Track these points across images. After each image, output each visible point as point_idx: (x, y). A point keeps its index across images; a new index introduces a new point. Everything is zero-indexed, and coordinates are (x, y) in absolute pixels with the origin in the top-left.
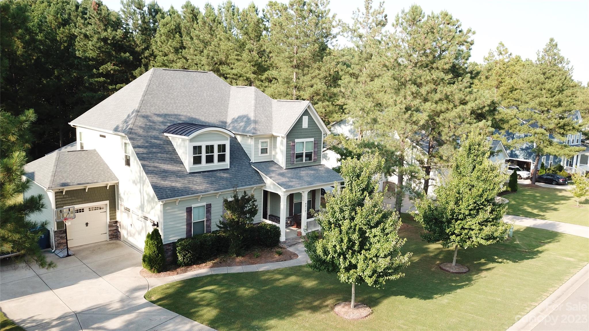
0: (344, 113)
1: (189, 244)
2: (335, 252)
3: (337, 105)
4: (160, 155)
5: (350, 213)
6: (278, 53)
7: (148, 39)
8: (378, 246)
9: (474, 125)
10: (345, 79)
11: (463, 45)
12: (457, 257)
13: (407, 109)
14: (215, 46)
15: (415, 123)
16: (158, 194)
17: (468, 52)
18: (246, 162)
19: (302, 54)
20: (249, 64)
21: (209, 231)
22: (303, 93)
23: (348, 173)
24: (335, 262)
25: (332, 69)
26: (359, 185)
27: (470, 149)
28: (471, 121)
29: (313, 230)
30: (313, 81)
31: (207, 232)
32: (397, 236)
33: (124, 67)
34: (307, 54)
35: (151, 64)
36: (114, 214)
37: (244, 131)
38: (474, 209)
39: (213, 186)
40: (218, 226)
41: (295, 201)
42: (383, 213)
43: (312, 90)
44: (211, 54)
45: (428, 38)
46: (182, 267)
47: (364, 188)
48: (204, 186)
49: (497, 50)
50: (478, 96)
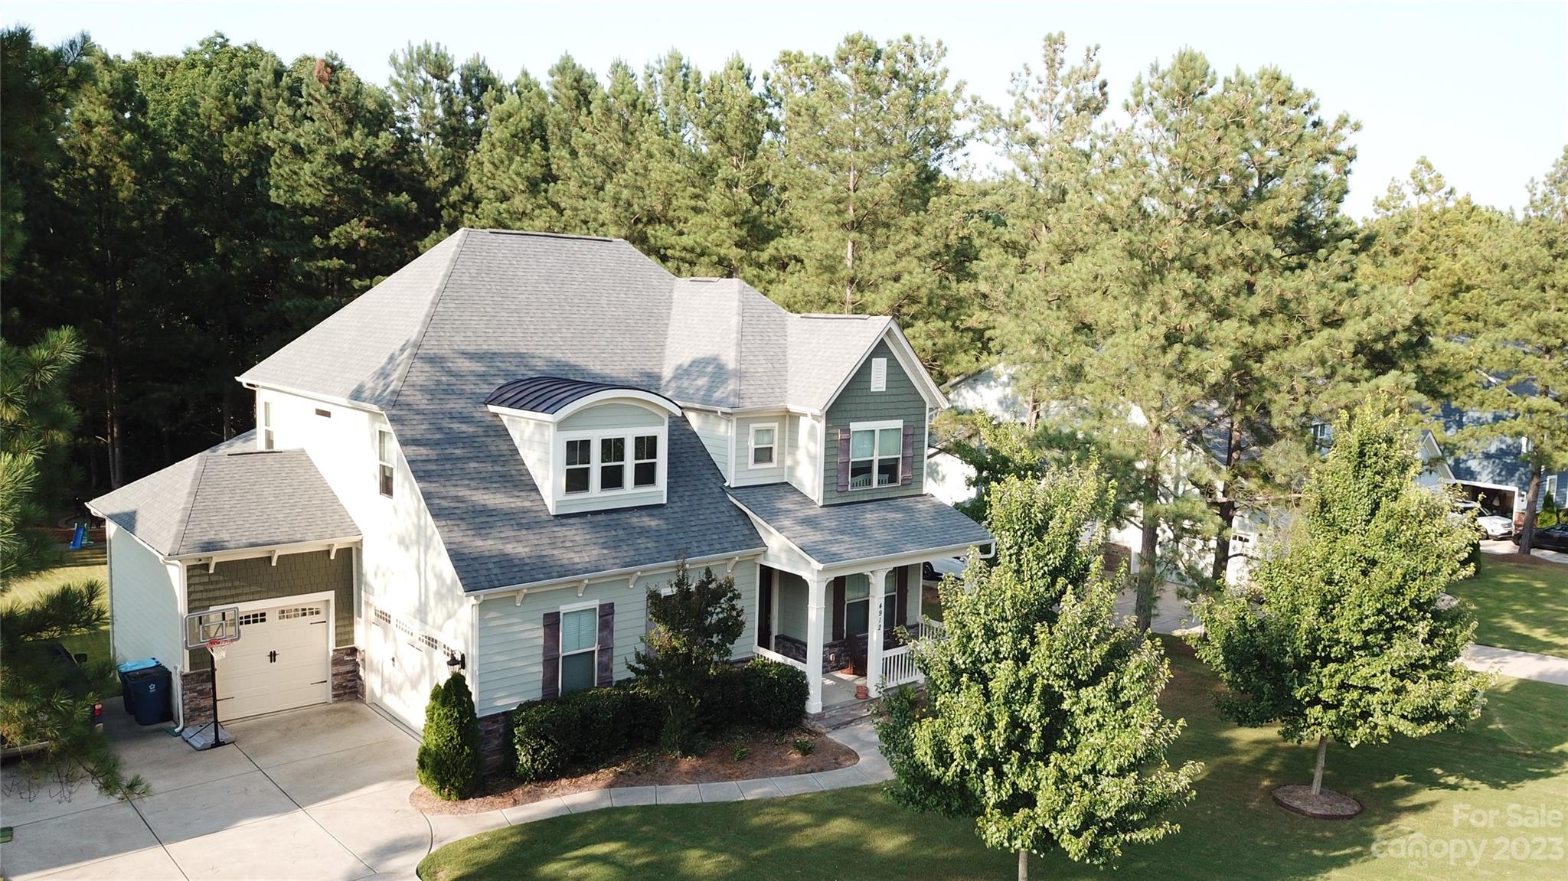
0: (985, 353)
1: (549, 719)
2: (971, 755)
3: (968, 329)
4: (476, 465)
5: (1015, 642)
6: (804, 189)
7: (460, 158)
8: (1098, 739)
9: (1364, 386)
10: (990, 259)
11: (1326, 160)
12: (1325, 769)
13: (1172, 338)
14: (636, 174)
15: (1196, 378)
16: (465, 575)
17: (1340, 179)
18: (712, 485)
19: (870, 190)
20: (726, 219)
21: (605, 682)
22: (873, 296)
23: (1011, 521)
24: (969, 785)
25: (954, 231)
26: (1043, 557)
27: (1362, 454)
28: (1357, 373)
29: (902, 682)
30: (899, 267)
31: (602, 684)
32: (1157, 710)
33: (395, 231)
34: (883, 191)
35: (467, 222)
36: (347, 629)
37: (706, 399)
38: (1378, 631)
39: (620, 554)
40: (630, 667)
41: (851, 596)
42: (1112, 640)
43: (897, 287)
44: (626, 194)
45: (1226, 139)
46: (529, 783)
47: (1056, 568)
48: (595, 552)
49: (1411, 181)
50: (1375, 303)
